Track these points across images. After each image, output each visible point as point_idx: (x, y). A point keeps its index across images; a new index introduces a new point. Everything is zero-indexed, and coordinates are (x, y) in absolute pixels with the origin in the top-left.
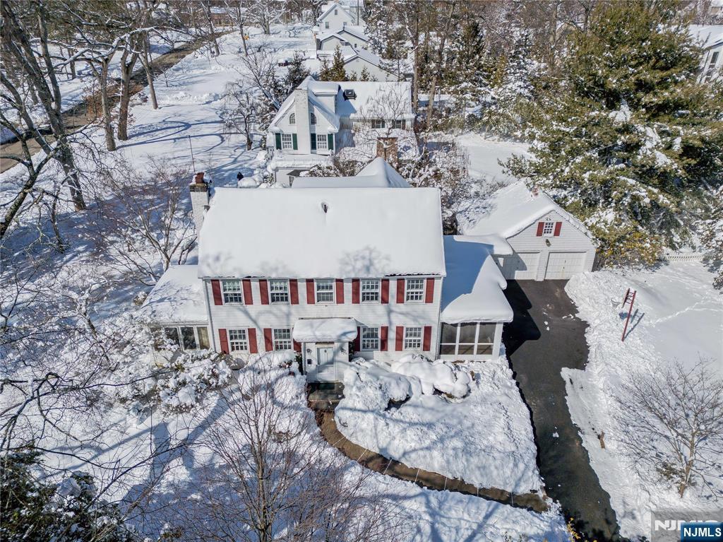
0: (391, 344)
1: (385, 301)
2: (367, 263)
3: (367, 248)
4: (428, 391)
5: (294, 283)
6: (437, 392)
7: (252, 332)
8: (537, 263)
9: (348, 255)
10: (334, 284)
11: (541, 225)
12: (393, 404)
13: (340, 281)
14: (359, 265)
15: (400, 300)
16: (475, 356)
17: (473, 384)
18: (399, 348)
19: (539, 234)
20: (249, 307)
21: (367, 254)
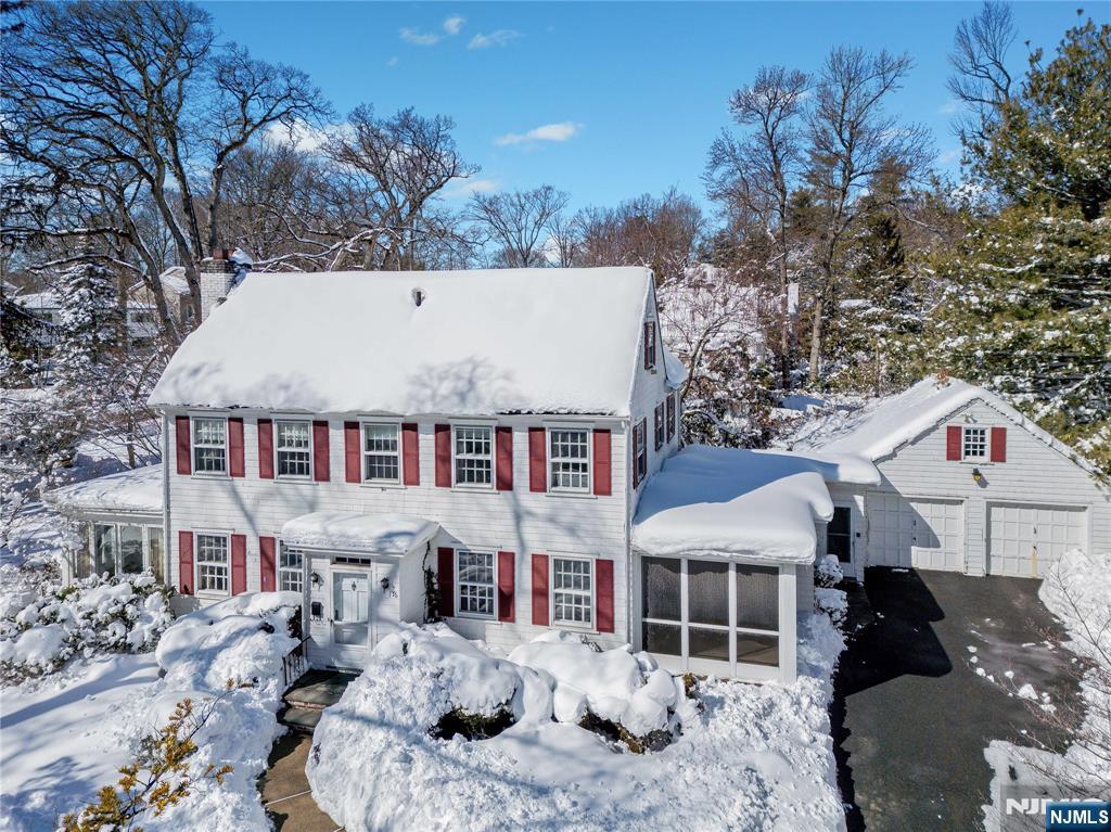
0: (523, 605)
1: (505, 484)
2: (462, 385)
3: (470, 360)
4: (568, 711)
5: (321, 425)
6: (592, 722)
7: (240, 541)
8: (960, 529)
9: (430, 370)
10: (399, 436)
11: (953, 433)
13: (410, 427)
14: (445, 388)
15: (537, 485)
16: (732, 667)
18: (540, 618)
19: (953, 455)
20: (238, 481)
21: (468, 368)
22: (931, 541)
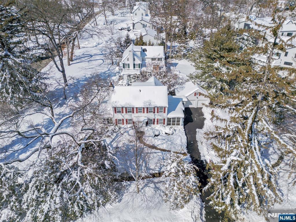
0: (156, 122)
1: (154, 112)
2: (149, 103)
3: (149, 100)
4: (164, 133)
5: (133, 108)
6: (166, 133)
7: (123, 120)
8: (195, 103)
9: (145, 102)
10: (142, 109)
11: (195, 93)
12: (155, 136)
13: (144, 108)
14: (148, 104)
15: (158, 112)
16: (176, 126)
17: (174, 132)
18: (157, 124)
19: (195, 95)
20: (122, 114)
21: (149, 101)
22: (191, 104)
